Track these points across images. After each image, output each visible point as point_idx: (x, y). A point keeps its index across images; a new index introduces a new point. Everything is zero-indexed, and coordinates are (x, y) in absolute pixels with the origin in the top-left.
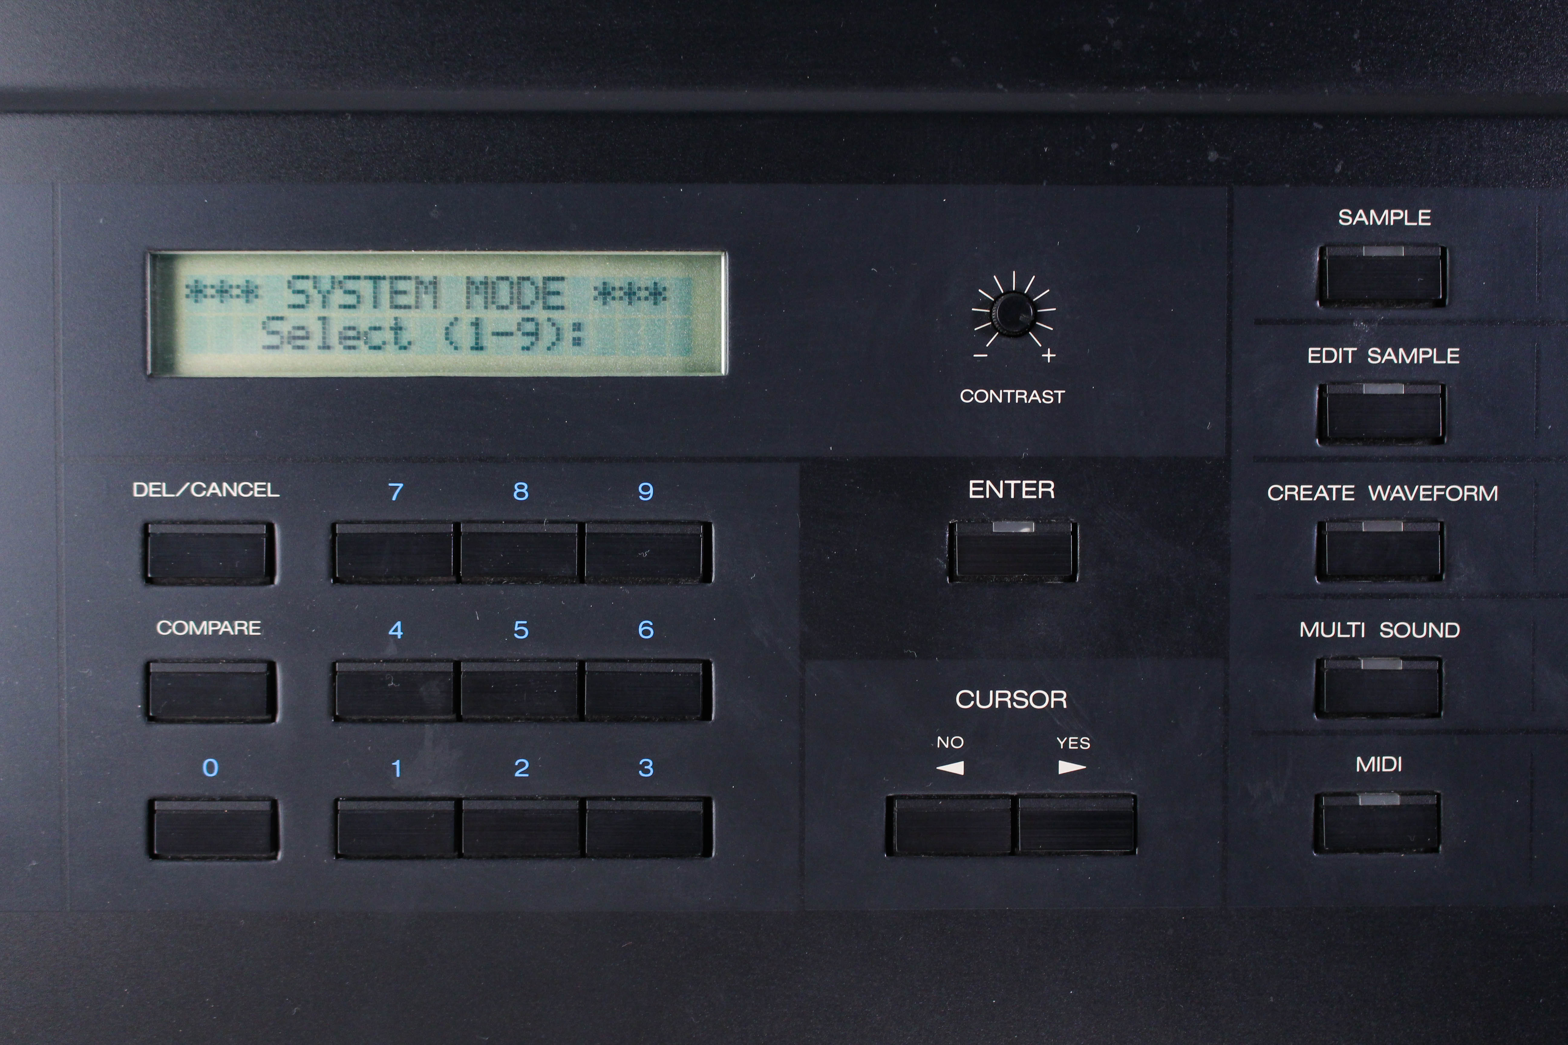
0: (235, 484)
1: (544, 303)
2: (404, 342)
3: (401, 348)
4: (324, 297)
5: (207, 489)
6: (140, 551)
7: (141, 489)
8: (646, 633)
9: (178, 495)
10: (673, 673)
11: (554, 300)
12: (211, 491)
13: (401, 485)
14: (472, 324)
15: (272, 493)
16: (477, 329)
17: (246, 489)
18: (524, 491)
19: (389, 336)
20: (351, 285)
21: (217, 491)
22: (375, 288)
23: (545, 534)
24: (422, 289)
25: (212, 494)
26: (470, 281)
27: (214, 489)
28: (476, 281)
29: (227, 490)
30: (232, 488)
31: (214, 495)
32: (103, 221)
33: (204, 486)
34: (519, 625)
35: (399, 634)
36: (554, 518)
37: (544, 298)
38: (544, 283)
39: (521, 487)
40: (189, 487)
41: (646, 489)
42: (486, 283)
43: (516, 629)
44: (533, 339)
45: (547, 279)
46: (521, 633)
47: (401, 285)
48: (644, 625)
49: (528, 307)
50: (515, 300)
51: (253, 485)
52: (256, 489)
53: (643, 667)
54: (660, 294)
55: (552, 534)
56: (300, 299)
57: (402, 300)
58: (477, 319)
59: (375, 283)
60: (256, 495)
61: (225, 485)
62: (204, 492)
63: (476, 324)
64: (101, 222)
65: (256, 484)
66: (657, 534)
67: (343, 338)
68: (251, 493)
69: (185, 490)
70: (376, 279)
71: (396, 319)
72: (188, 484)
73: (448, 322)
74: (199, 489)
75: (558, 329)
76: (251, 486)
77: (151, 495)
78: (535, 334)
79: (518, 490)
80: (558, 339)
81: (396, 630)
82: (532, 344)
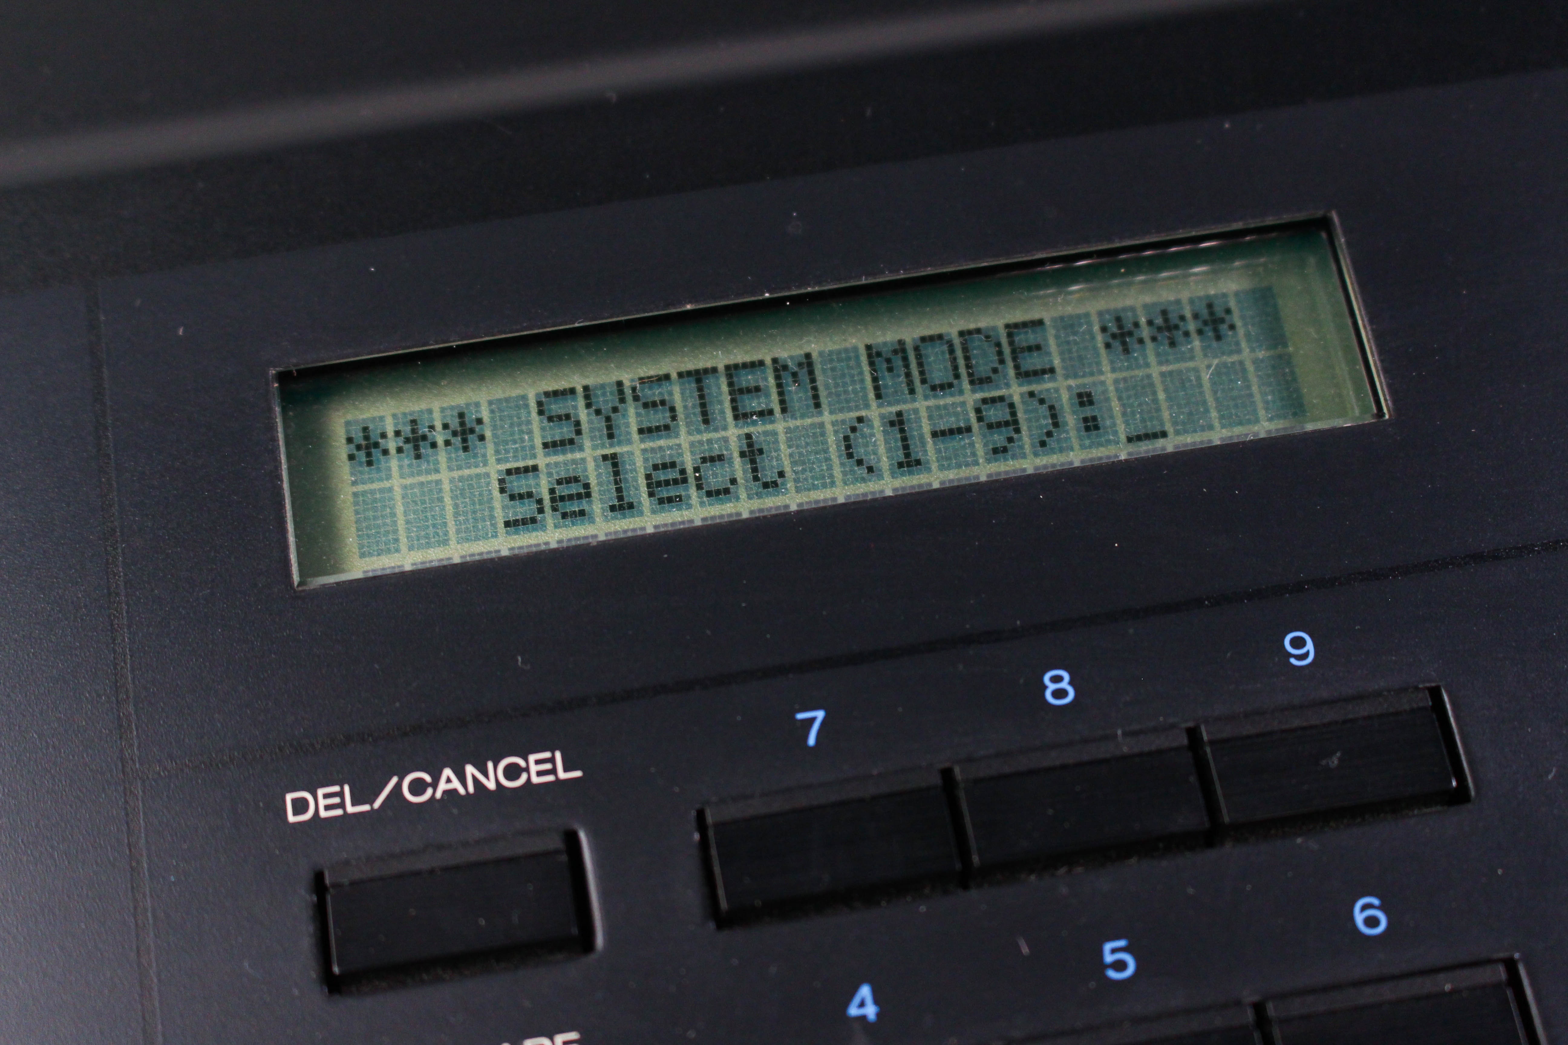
0: (490, 765)
1: (1017, 367)
2: (769, 475)
3: (766, 485)
4: (608, 419)
5: (435, 785)
6: (311, 929)
7: (300, 806)
8: (1372, 922)
9: (377, 804)
10: (1453, 992)
11: (1032, 362)
12: (442, 786)
13: (820, 715)
14: (892, 424)
15: (566, 770)
16: (902, 431)
17: (512, 772)
18: (1064, 685)
19: (739, 468)
20: (654, 393)
21: (456, 784)
22: (700, 389)
23: (1124, 758)
24: (787, 379)
25: (445, 792)
26: (873, 354)
27: (449, 780)
28: (884, 350)
29: (475, 780)
30: (486, 774)
31: (451, 794)
32: (184, 332)
33: (428, 778)
34: (1114, 951)
35: (871, 1011)
36: (1135, 727)
37: (1015, 359)
38: (1010, 335)
39: (1057, 679)
40: (398, 786)
41: (1298, 643)
42: (904, 350)
43: (1109, 958)
44: (1010, 431)
45: (1012, 329)
46: (1120, 966)
47: (747, 379)
48: (1365, 907)
49: (989, 380)
50: (963, 371)
51: (527, 761)
52: (534, 768)
53: (1387, 992)
54: (1222, 321)
55: (1141, 755)
56: (565, 431)
57: (754, 404)
58: (899, 414)
59: (699, 381)
60: (535, 780)
61: (470, 770)
62: (430, 791)
63: (898, 422)
64: (181, 334)
65: (532, 758)
66: (1345, 722)
67: (653, 486)
68: (524, 777)
69: (391, 792)
70: (698, 377)
71: (748, 436)
72: (394, 780)
73: (847, 427)
74: (418, 787)
75: (1052, 408)
76: (522, 763)
77: (323, 814)
78: (1013, 423)
79: (1052, 687)
80: (1056, 425)
81: (862, 1004)
82: (1010, 440)
